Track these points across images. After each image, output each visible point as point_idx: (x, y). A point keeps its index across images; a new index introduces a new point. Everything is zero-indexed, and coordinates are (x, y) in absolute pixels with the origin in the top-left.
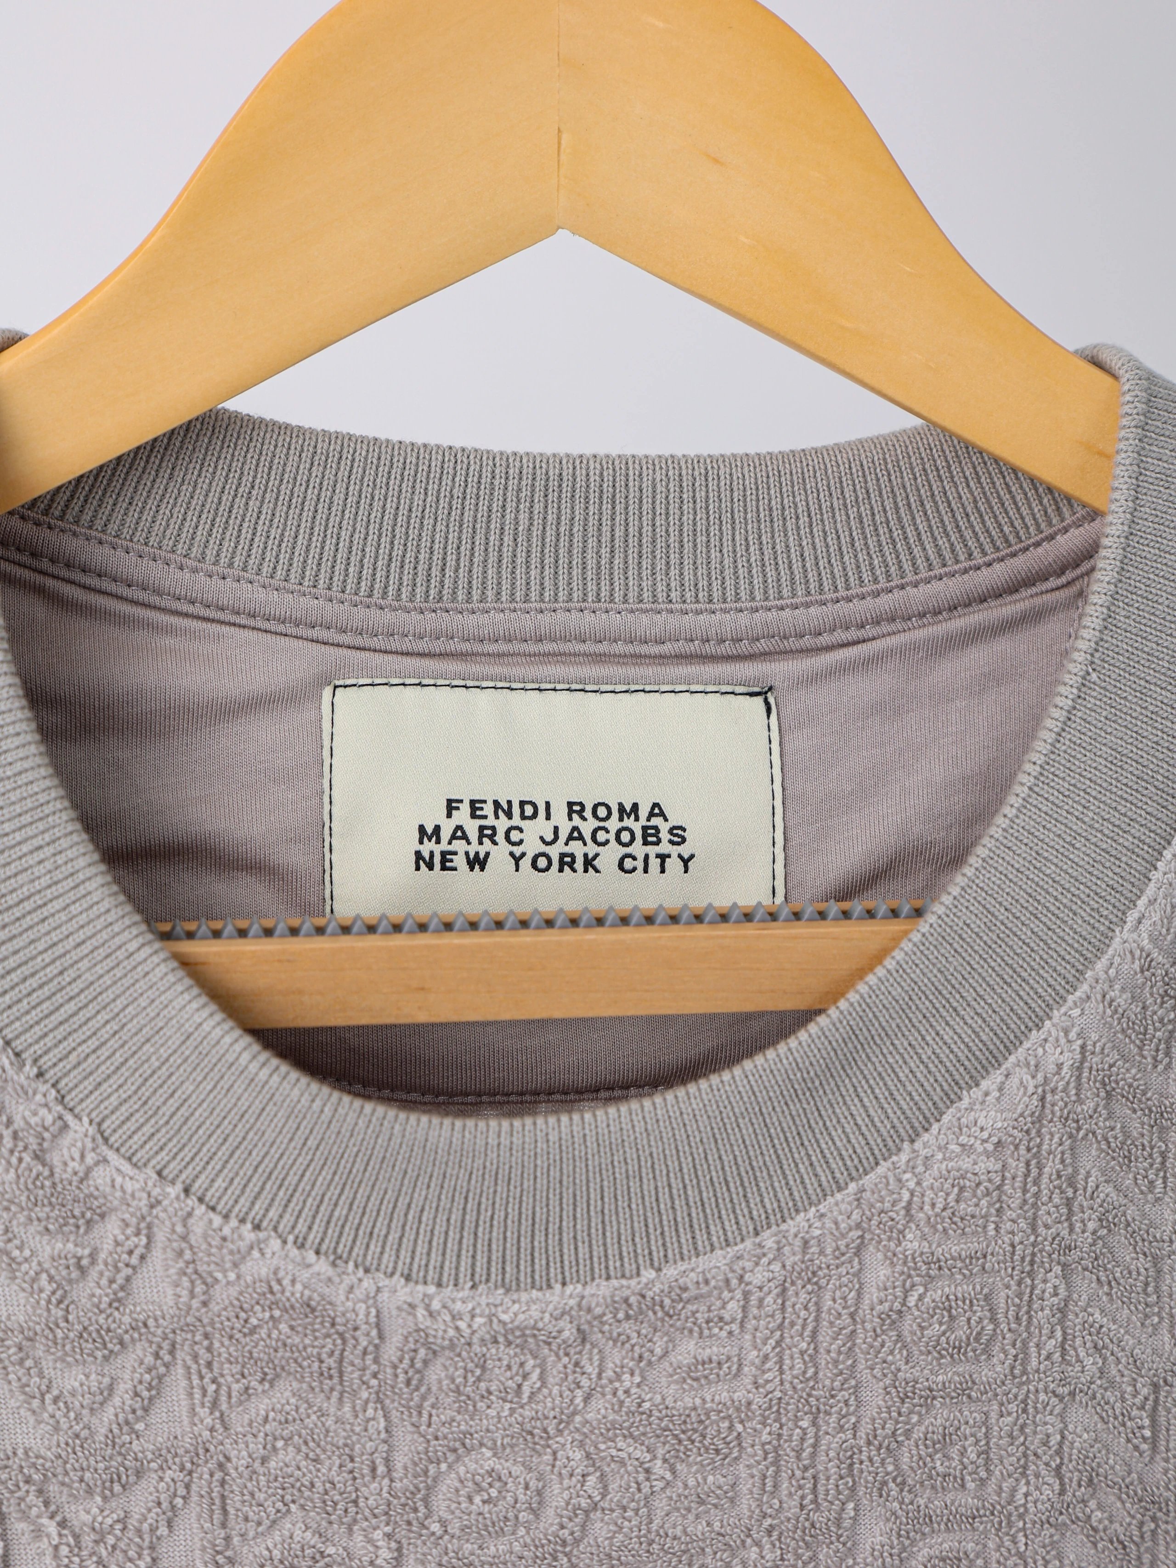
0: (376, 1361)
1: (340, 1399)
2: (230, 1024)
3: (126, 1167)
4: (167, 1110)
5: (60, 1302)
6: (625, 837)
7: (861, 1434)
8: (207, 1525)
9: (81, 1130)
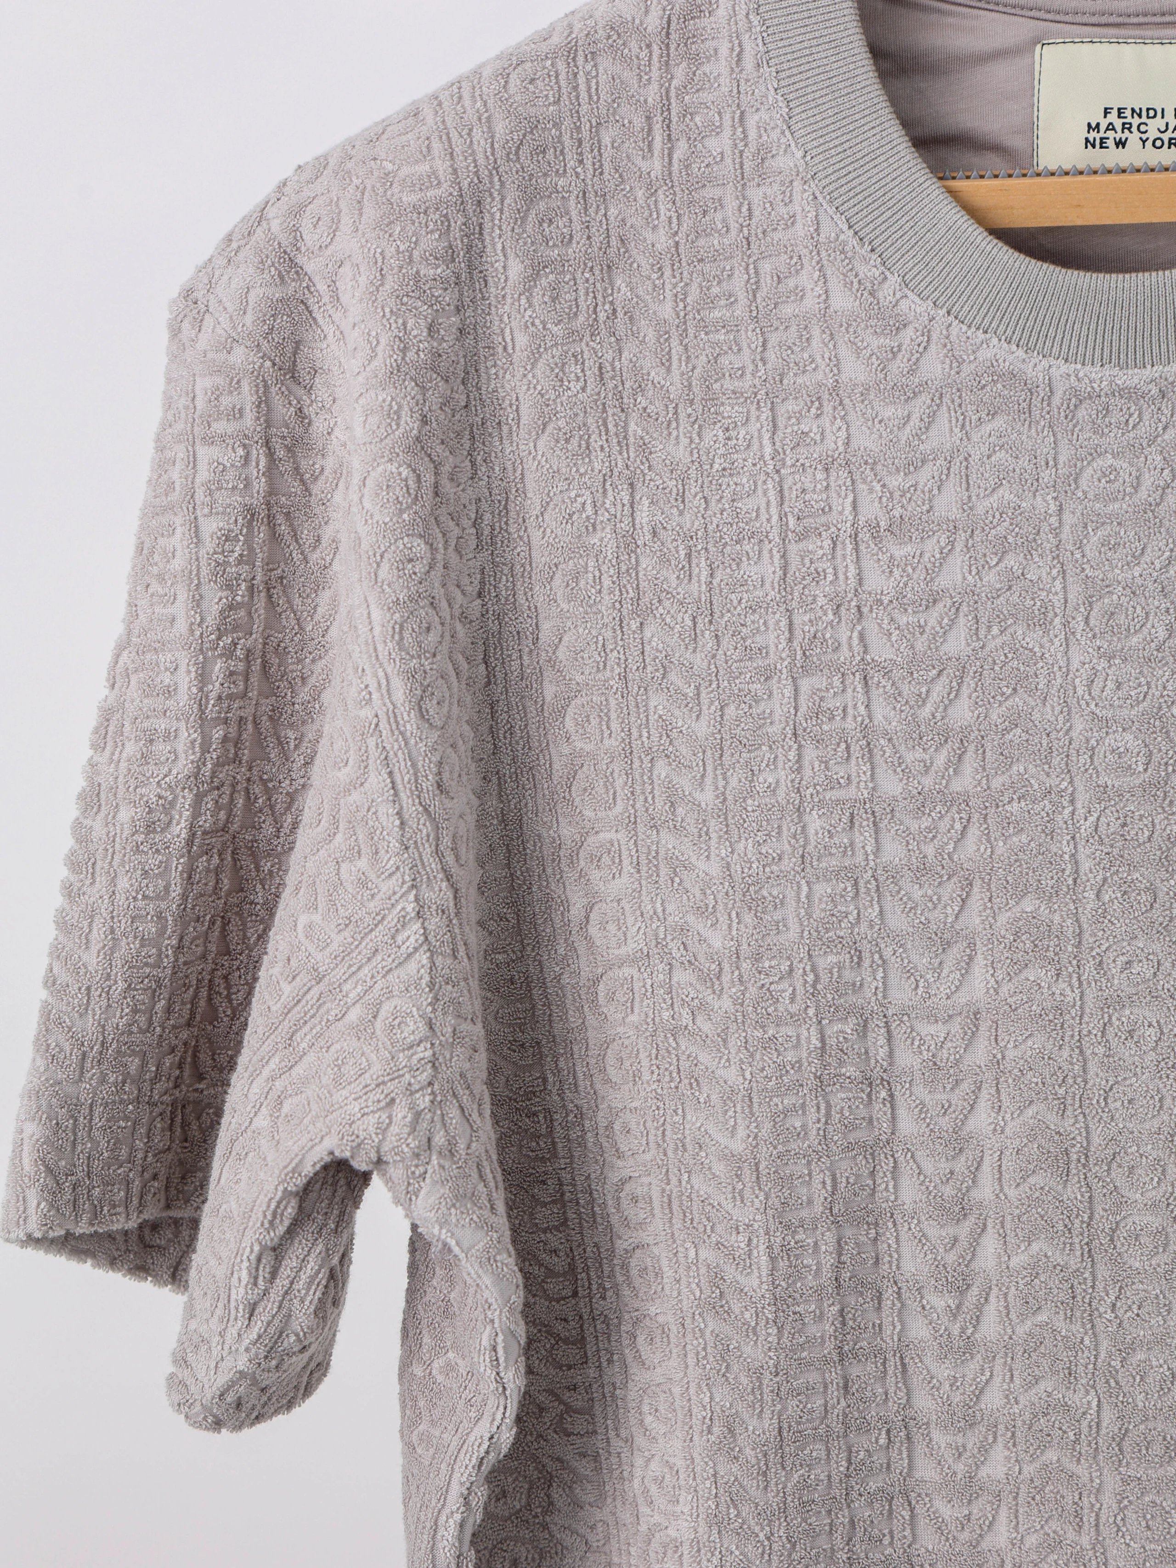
0: (1049, 405)
1: (1030, 426)
2: (972, 221)
3: (917, 300)
4: (938, 269)
5: (882, 370)
8: (959, 490)
9: (893, 280)
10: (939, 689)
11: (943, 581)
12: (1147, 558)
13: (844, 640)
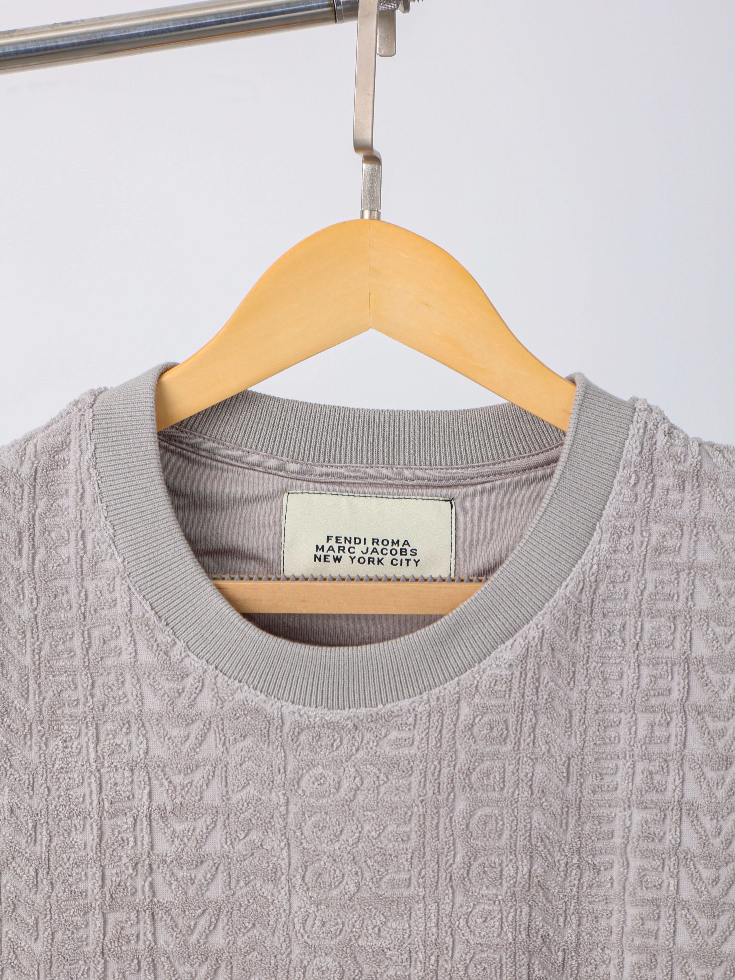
0: (281, 731)
1: (268, 745)
2: (232, 609)
3: (196, 658)
4: (210, 639)
5: (171, 704)
6: (394, 552)
7: (457, 768)
8: (220, 786)
9: (180, 644)
10: (203, 923)
11: (208, 848)
12: (343, 837)
13: (139, 887)
